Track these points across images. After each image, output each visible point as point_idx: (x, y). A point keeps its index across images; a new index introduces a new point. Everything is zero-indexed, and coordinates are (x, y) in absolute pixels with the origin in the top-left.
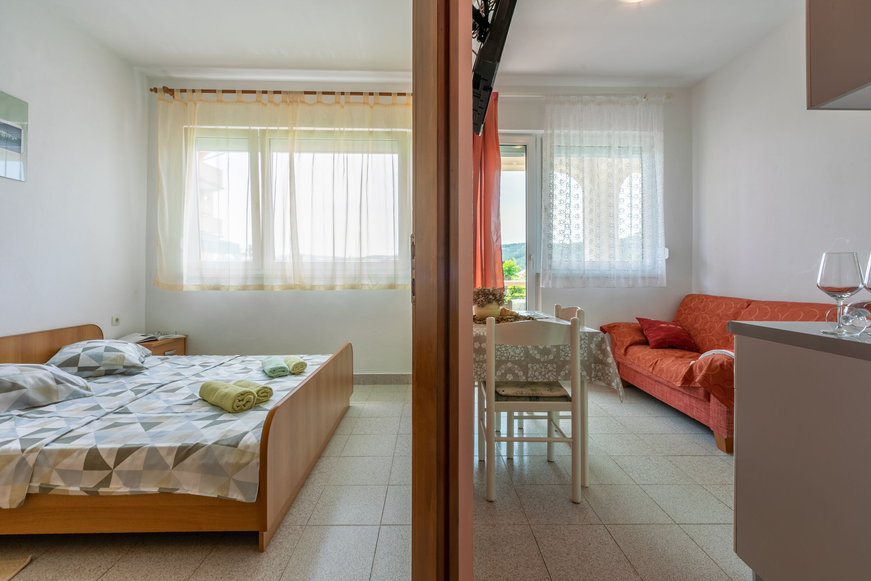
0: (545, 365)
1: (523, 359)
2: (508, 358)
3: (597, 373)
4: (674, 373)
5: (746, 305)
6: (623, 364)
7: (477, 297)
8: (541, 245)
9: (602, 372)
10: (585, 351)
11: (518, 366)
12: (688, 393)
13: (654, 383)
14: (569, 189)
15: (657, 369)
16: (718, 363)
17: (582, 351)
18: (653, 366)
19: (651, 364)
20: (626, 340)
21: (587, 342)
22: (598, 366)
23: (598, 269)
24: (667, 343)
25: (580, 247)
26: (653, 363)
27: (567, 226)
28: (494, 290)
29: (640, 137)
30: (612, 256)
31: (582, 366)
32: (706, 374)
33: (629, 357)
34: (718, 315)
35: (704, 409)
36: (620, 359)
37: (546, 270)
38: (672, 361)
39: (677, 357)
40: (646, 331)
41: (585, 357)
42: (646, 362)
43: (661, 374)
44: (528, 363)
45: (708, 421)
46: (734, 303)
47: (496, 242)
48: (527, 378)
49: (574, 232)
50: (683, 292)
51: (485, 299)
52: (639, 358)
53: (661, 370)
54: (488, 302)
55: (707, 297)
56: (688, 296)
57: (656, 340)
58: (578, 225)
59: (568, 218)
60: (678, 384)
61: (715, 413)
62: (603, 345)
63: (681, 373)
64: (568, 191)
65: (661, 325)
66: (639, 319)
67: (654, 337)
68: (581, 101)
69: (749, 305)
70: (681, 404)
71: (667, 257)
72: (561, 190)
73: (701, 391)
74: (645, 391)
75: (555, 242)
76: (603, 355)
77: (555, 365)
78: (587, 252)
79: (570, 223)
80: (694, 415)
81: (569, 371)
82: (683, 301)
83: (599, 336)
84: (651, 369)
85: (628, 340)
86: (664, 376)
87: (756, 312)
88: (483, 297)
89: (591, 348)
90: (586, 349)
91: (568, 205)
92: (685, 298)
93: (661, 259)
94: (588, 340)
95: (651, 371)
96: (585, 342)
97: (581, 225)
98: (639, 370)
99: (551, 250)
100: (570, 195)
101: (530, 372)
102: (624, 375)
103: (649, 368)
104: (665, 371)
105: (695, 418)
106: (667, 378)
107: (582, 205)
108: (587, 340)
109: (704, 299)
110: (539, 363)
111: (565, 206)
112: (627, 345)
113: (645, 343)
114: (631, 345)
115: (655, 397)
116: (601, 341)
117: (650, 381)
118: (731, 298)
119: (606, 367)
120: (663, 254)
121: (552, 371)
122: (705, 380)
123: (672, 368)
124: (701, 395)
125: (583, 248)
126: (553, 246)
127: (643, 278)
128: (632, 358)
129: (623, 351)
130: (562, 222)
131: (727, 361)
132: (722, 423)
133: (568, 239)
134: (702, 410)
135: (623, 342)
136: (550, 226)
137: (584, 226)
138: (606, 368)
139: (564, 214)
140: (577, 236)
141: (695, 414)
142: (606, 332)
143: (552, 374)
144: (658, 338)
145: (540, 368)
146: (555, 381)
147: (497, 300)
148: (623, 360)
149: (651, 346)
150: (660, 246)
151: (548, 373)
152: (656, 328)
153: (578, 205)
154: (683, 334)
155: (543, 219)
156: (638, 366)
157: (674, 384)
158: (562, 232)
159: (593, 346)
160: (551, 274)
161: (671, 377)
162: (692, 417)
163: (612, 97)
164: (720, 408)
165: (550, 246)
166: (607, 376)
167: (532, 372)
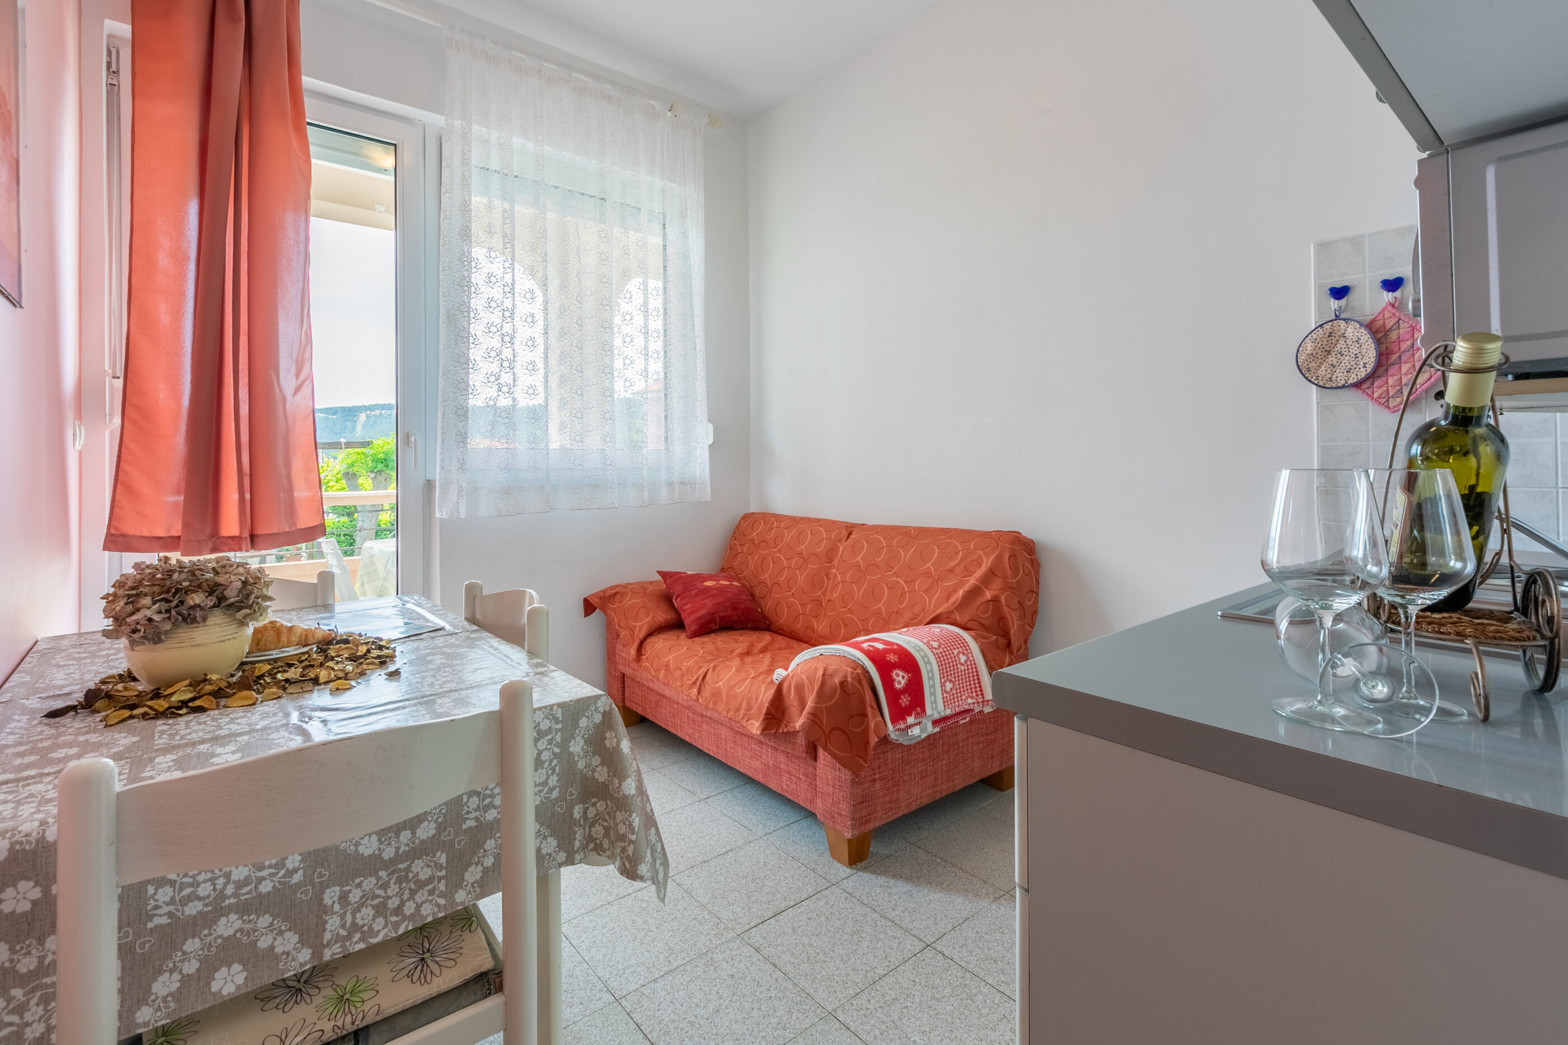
0: (401, 870)
1: (297, 878)
2: (221, 896)
3: (590, 831)
4: (742, 701)
5: (845, 533)
6: (633, 679)
7: (130, 608)
8: (437, 410)
9: (605, 824)
10: (553, 769)
11: (274, 916)
12: (773, 744)
13: (700, 719)
14: (510, 275)
15: (707, 692)
16: (837, 680)
17: (542, 775)
18: (698, 684)
19: (694, 679)
20: (638, 624)
21: (559, 740)
22: (594, 804)
23: (580, 467)
24: (718, 620)
25: (538, 416)
26: (697, 679)
27: (506, 364)
28: (224, 567)
29: (663, 191)
30: (608, 439)
31: (541, 824)
32: (815, 708)
33: (645, 664)
34: (800, 554)
35: (805, 775)
36: (628, 669)
37: (450, 471)
38: (736, 670)
39: (743, 655)
40: (679, 599)
41: (552, 790)
42: (683, 675)
43: (715, 703)
44: (322, 888)
45: (811, 802)
46: (826, 531)
47: (295, 393)
48: (318, 948)
49: (525, 380)
50: (734, 513)
51: (168, 611)
52: (667, 666)
53: (716, 694)
54: (185, 620)
55: (779, 518)
56: (746, 517)
57: (698, 619)
58: (533, 363)
59: (509, 345)
60: (755, 727)
61: (828, 785)
62: (607, 735)
63: (757, 700)
64: (508, 278)
65: (706, 584)
66: (663, 574)
67: (693, 612)
68: (540, 72)
69: (850, 534)
70: (757, 764)
71: (711, 441)
72: (490, 275)
73: (801, 740)
74: (679, 735)
75: (476, 401)
76: (608, 768)
77: (444, 856)
78: (553, 428)
79: (514, 357)
80: (782, 787)
81: (498, 857)
82: (738, 526)
83: (596, 709)
84: (695, 690)
85: (642, 626)
86: (721, 707)
87: (863, 547)
88: (154, 603)
89: (570, 754)
90: (555, 762)
91: (507, 314)
92: (740, 521)
93: (702, 445)
94: (560, 730)
95: (694, 698)
96: (550, 742)
97: (540, 365)
98: (667, 692)
99: (463, 423)
100: (513, 288)
101: (333, 923)
102: (636, 701)
103: (689, 689)
104: (724, 696)
105: (786, 794)
106: (728, 712)
107: (542, 318)
108: (557, 731)
109: (773, 523)
110: (373, 872)
111: (500, 314)
112: (642, 636)
113: (676, 625)
114: (649, 635)
115: (701, 748)
116: (603, 722)
117: (691, 715)
118: (819, 520)
119: (618, 813)
120: (705, 434)
121: (430, 880)
122: (816, 723)
123: (739, 689)
124: (801, 749)
125: (545, 420)
126: (471, 412)
127: (670, 484)
128: (652, 667)
129: (633, 652)
130: (493, 354)
131: (852, 673)
132: (841, 806)
133: (507, 395)
134: (800, 778)
135: (632, 630)
136: (462, 362)
137: (546, 366)
138: (619, 816)
139: (499, 333)
140: (531, 391)
141: (785, 787)
142: (595, 609)
143: (431, 892)
144: (702, 612)
145: (381, 887)
146: (441, 915)
147: (231, 605)
148: (634, 670)
149: (689, 632)
150: (699, 419)
151: (413, 893)
152: (696, 591)
153: (532, 315)
154: (744, 597)
155: (441, 341)
156: (667, 684)
157: (745, 724)
158: (492, 379)
159: (577, 746)
160: (464, 484)
161: (738, 710)
162: (780, 792)
163: (607, 86)
164: (838, 773)
165: (461, 412)
166: (623, 844)
167: (343, 917)
